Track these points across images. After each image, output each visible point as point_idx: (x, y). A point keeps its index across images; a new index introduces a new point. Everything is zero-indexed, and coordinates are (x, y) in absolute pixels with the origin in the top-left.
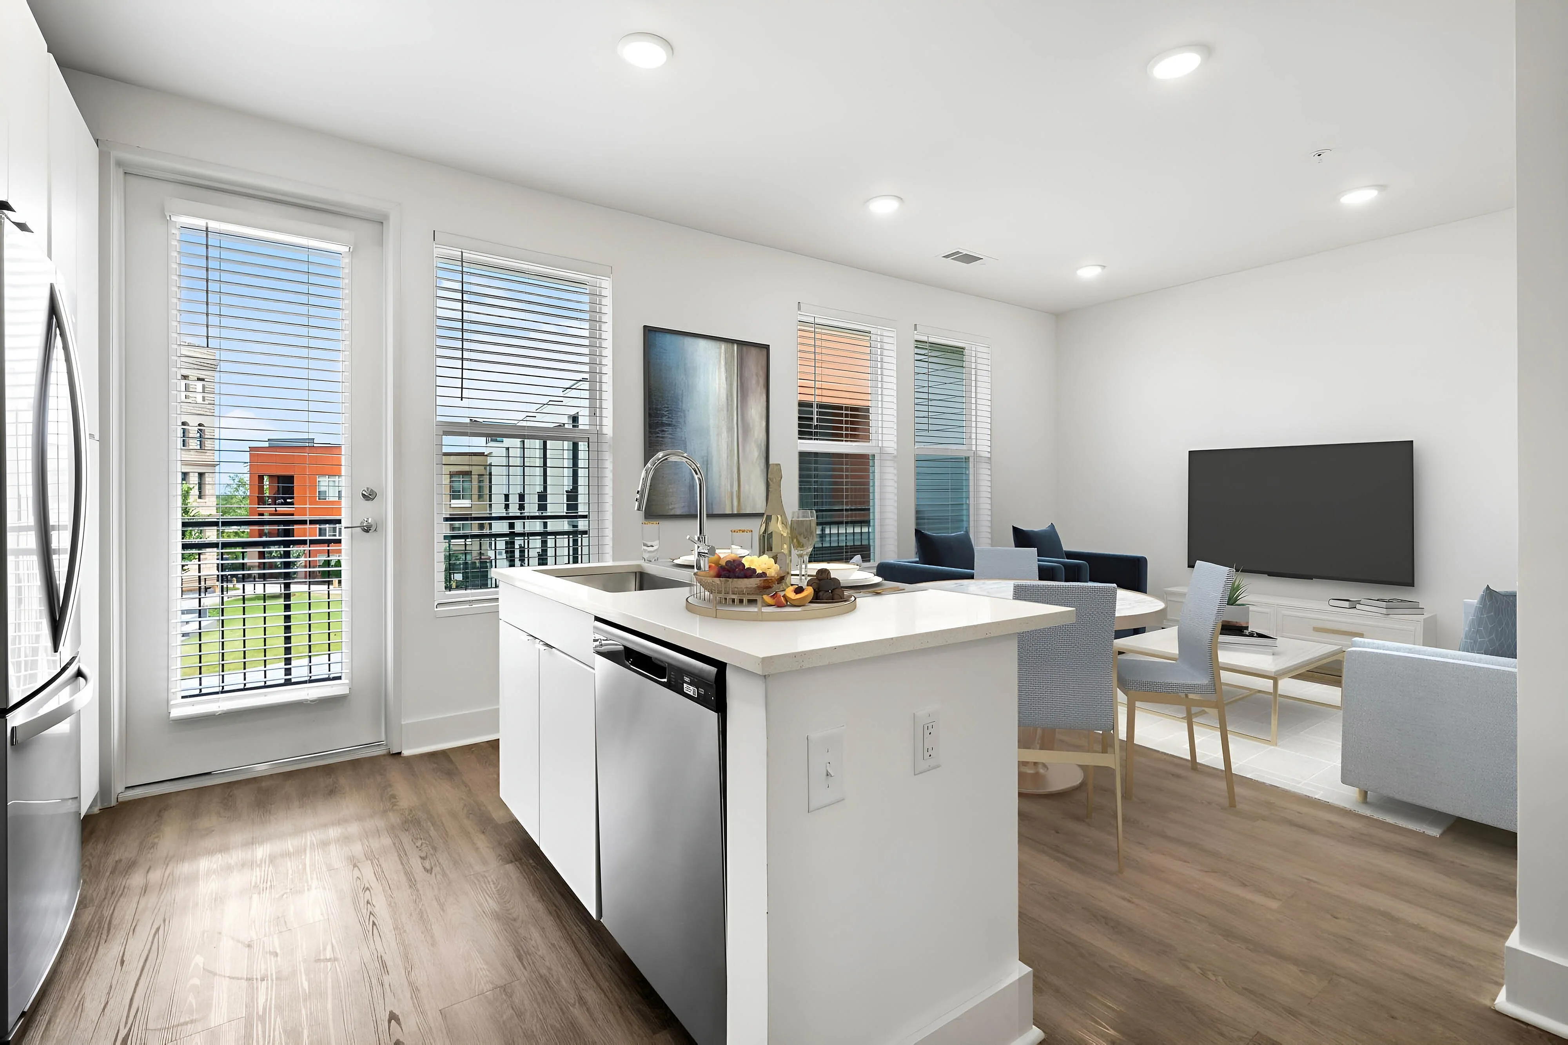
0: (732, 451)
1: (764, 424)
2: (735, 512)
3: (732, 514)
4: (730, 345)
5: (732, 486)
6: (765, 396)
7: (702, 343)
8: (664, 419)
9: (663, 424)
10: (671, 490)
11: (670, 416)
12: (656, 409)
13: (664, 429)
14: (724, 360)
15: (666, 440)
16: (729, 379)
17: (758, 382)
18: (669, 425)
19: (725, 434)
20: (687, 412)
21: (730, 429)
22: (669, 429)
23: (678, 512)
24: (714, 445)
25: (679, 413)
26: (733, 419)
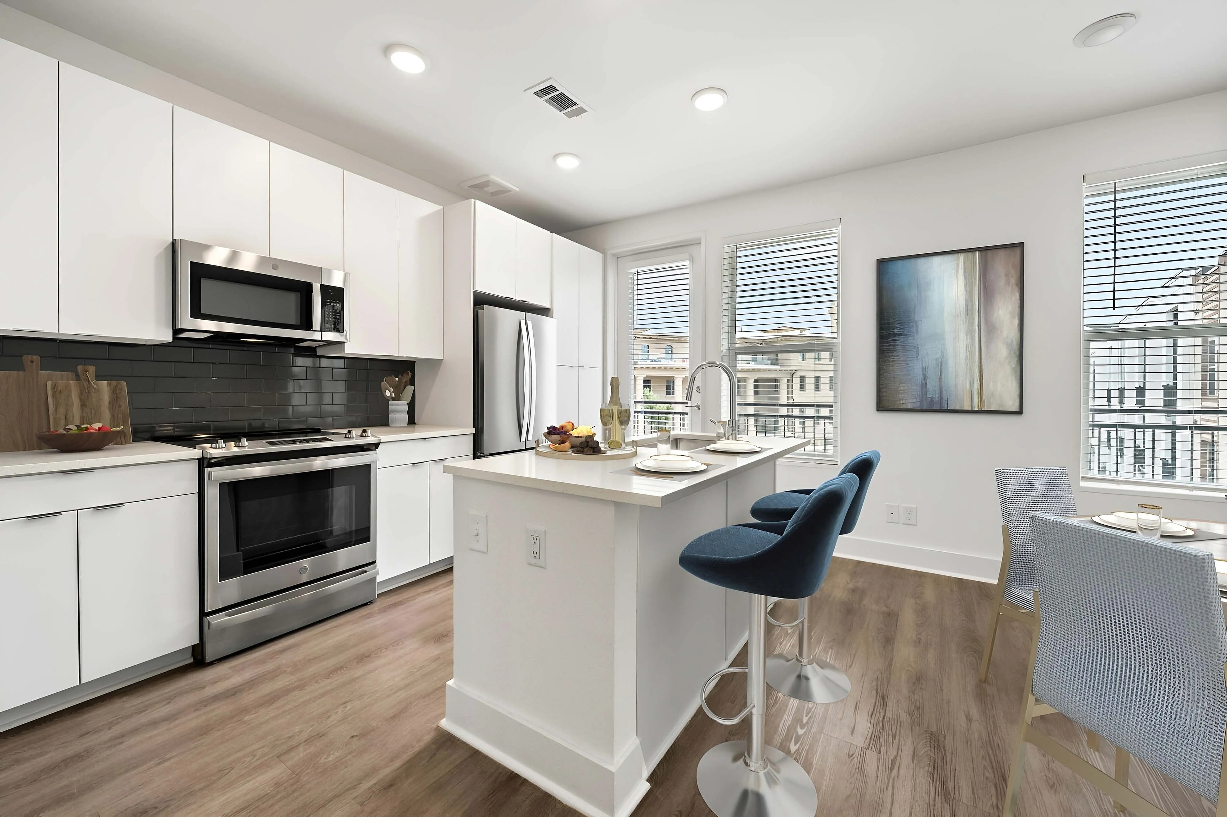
0: (972, 352)
1: (1016, 322)
2: (976, 409)
3: (972, 410)
4: (970, 254)
5: (972, 384)
6: (1017, 295)
7: (936, 259)
8: (896, 330)
9: (895, 335)
10: (902, 388)
11: (901, 327)
12: (889, 324)
13: (897, 338)
14: (963, 270)
15: (897, 348)
16: (969, 286)
17: (1008, 283)
18: (901, 335)
19: (963, 336)
20: (920, 322)
21: (969, 332)
22: (901, 338)
23: (909, 406)
24: (949, 349)
25: (912, 324)
26: (973, 323)
